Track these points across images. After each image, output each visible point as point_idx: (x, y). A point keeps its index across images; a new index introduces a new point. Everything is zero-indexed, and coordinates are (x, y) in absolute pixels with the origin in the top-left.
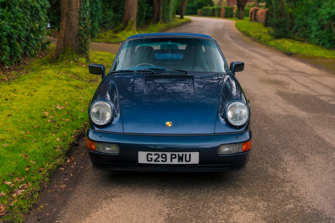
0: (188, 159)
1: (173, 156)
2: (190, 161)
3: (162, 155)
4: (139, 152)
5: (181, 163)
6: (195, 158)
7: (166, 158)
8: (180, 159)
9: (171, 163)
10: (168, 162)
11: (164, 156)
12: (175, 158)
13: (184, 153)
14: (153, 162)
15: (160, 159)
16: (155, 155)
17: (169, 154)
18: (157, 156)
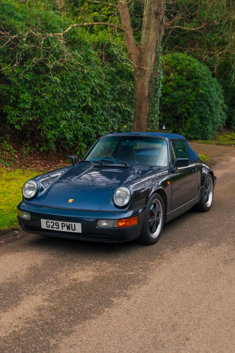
0: (73, 229)
1: (63, 225)
2: (75, 230)
3: (56, 223)
4: (41, 220)
5: (68, 231)
6: (78, 228)
7: (58, 226)
8: (68, 227)
9: (63, 230)
10: (60, 229)
11: (57, 224)
12: (65, 226)
13: (71, 223)
14: (50, 228)
15: (55, 226)
16: (51, 222)
17: (60, 223)
18: (52, 224)
